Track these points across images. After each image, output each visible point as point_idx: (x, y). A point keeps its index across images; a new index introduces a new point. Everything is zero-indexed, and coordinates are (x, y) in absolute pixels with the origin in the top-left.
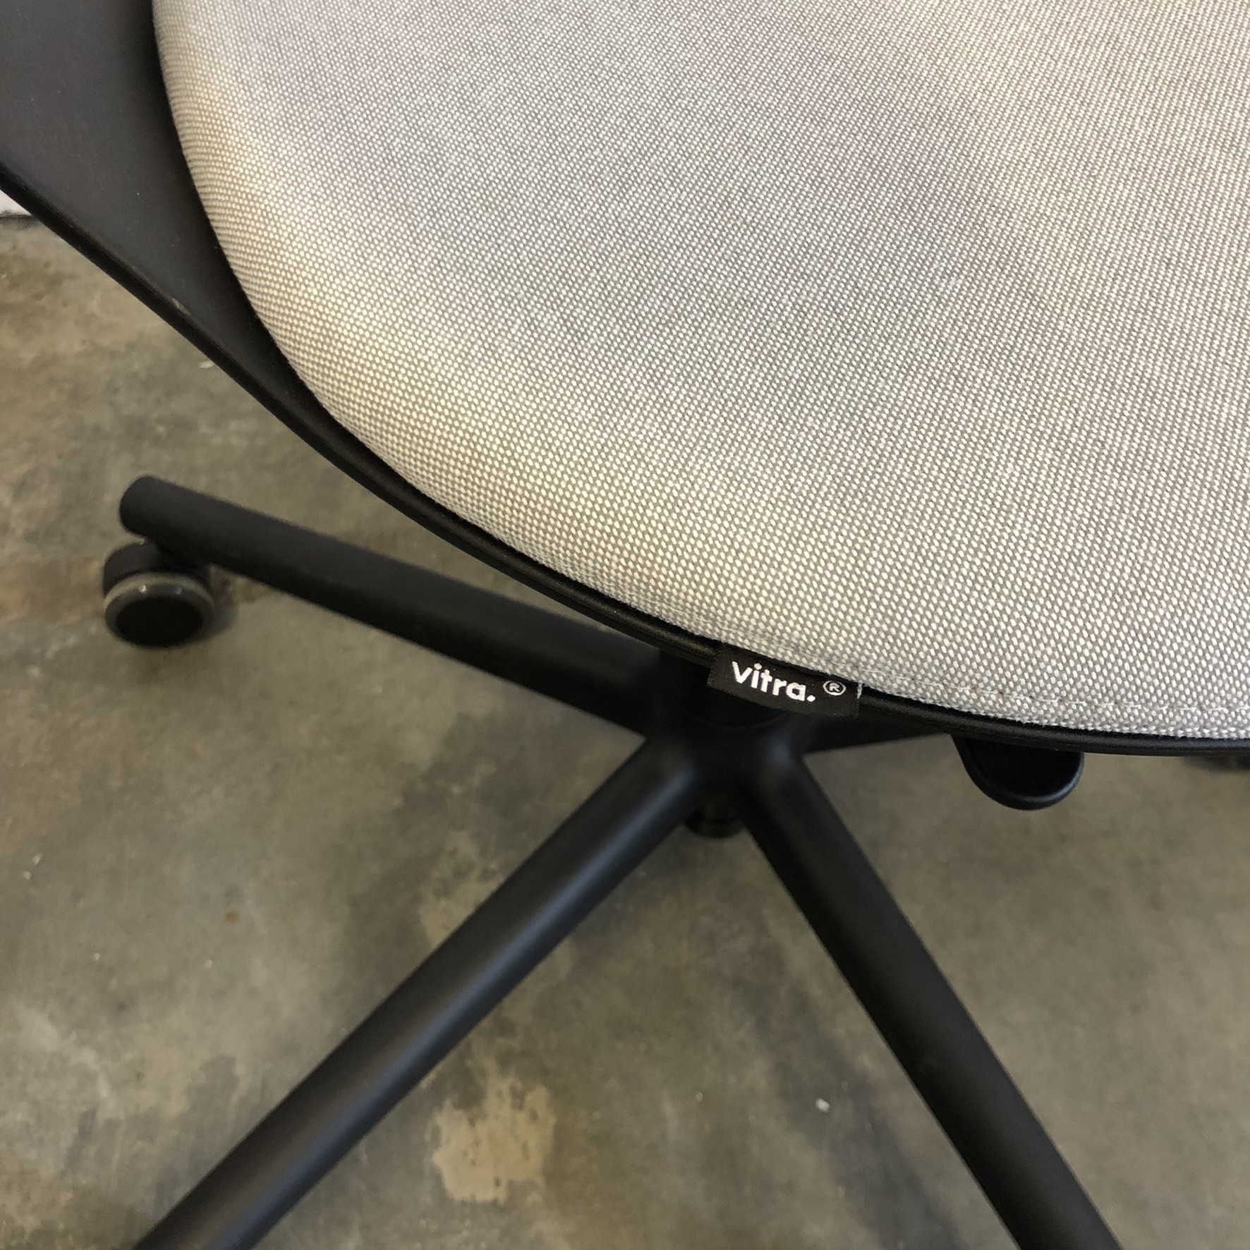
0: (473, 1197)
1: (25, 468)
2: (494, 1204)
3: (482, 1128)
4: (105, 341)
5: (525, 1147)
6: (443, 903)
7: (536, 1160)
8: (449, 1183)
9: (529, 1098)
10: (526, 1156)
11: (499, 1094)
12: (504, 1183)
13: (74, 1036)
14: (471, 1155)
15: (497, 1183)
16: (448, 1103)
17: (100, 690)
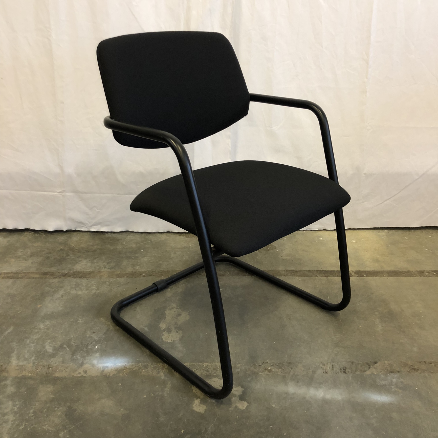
0: (167, 341)
1: (109, 261)
2: (171, 342)
3: (170, 334)
4: (125, 247)
5: (177, 337)
6: (169, 311)
7: (178, 338)
8: (164, 340)
9: (179, 332)
10: (177, 338)
11: (174, 331)
12: (173, 340)
13: (107, 321)
14: (168, 337)
15: (172, 340)
16: (166, 331)
17: (118, 285)
